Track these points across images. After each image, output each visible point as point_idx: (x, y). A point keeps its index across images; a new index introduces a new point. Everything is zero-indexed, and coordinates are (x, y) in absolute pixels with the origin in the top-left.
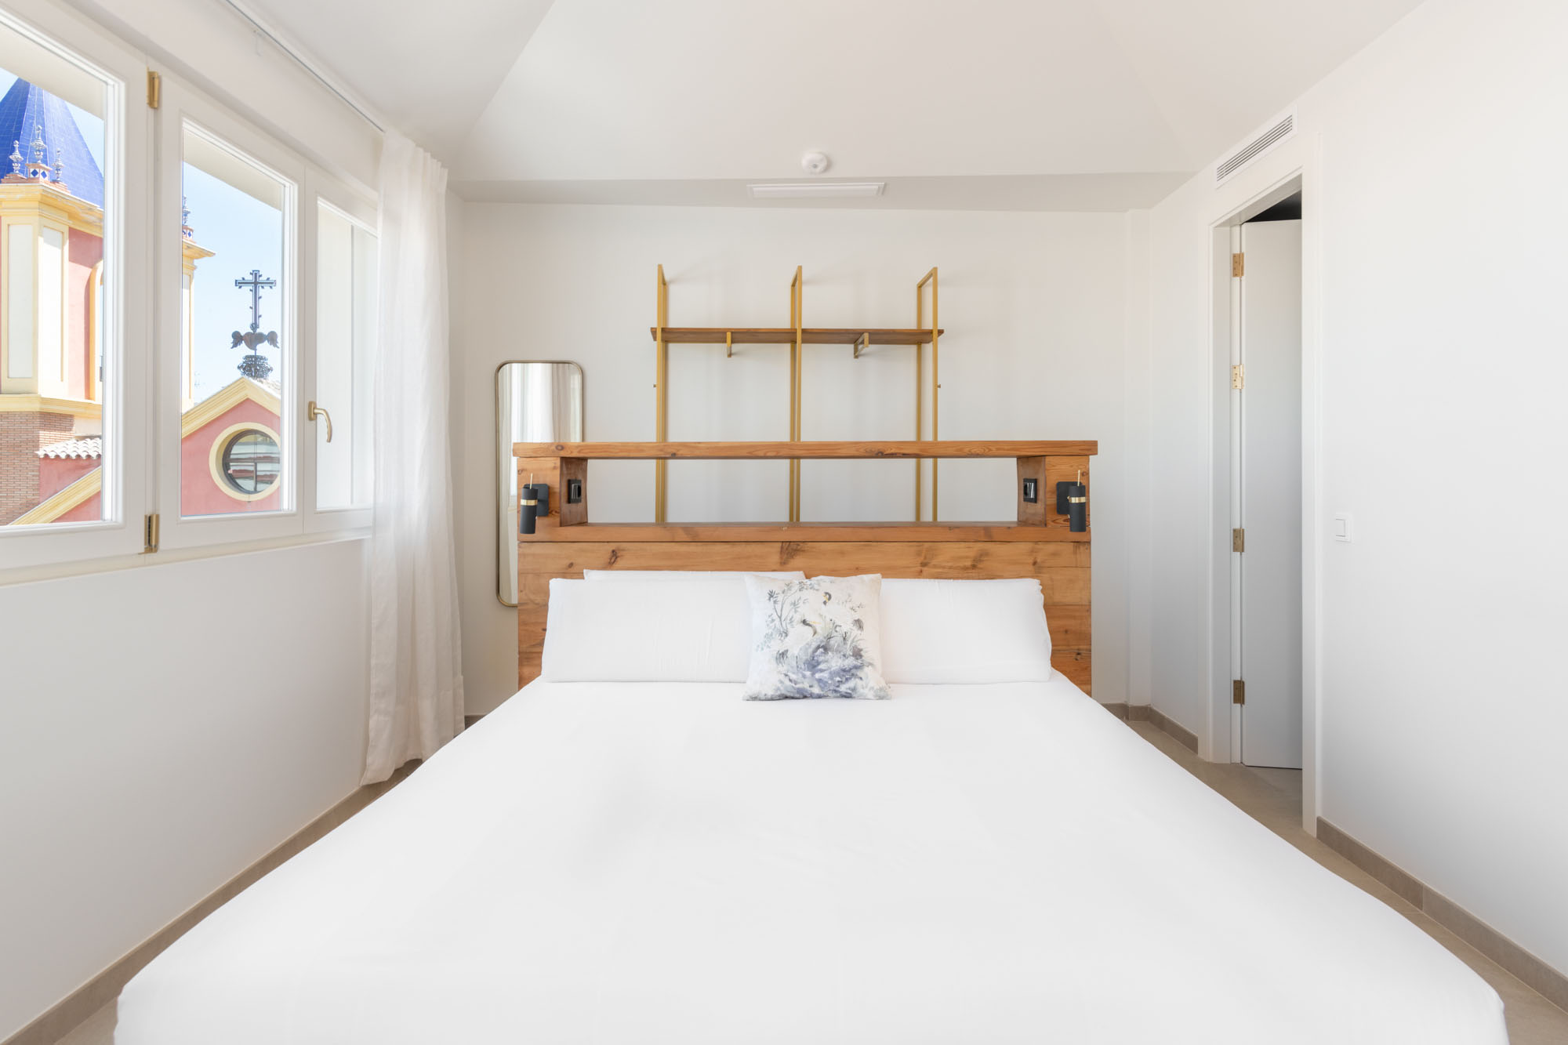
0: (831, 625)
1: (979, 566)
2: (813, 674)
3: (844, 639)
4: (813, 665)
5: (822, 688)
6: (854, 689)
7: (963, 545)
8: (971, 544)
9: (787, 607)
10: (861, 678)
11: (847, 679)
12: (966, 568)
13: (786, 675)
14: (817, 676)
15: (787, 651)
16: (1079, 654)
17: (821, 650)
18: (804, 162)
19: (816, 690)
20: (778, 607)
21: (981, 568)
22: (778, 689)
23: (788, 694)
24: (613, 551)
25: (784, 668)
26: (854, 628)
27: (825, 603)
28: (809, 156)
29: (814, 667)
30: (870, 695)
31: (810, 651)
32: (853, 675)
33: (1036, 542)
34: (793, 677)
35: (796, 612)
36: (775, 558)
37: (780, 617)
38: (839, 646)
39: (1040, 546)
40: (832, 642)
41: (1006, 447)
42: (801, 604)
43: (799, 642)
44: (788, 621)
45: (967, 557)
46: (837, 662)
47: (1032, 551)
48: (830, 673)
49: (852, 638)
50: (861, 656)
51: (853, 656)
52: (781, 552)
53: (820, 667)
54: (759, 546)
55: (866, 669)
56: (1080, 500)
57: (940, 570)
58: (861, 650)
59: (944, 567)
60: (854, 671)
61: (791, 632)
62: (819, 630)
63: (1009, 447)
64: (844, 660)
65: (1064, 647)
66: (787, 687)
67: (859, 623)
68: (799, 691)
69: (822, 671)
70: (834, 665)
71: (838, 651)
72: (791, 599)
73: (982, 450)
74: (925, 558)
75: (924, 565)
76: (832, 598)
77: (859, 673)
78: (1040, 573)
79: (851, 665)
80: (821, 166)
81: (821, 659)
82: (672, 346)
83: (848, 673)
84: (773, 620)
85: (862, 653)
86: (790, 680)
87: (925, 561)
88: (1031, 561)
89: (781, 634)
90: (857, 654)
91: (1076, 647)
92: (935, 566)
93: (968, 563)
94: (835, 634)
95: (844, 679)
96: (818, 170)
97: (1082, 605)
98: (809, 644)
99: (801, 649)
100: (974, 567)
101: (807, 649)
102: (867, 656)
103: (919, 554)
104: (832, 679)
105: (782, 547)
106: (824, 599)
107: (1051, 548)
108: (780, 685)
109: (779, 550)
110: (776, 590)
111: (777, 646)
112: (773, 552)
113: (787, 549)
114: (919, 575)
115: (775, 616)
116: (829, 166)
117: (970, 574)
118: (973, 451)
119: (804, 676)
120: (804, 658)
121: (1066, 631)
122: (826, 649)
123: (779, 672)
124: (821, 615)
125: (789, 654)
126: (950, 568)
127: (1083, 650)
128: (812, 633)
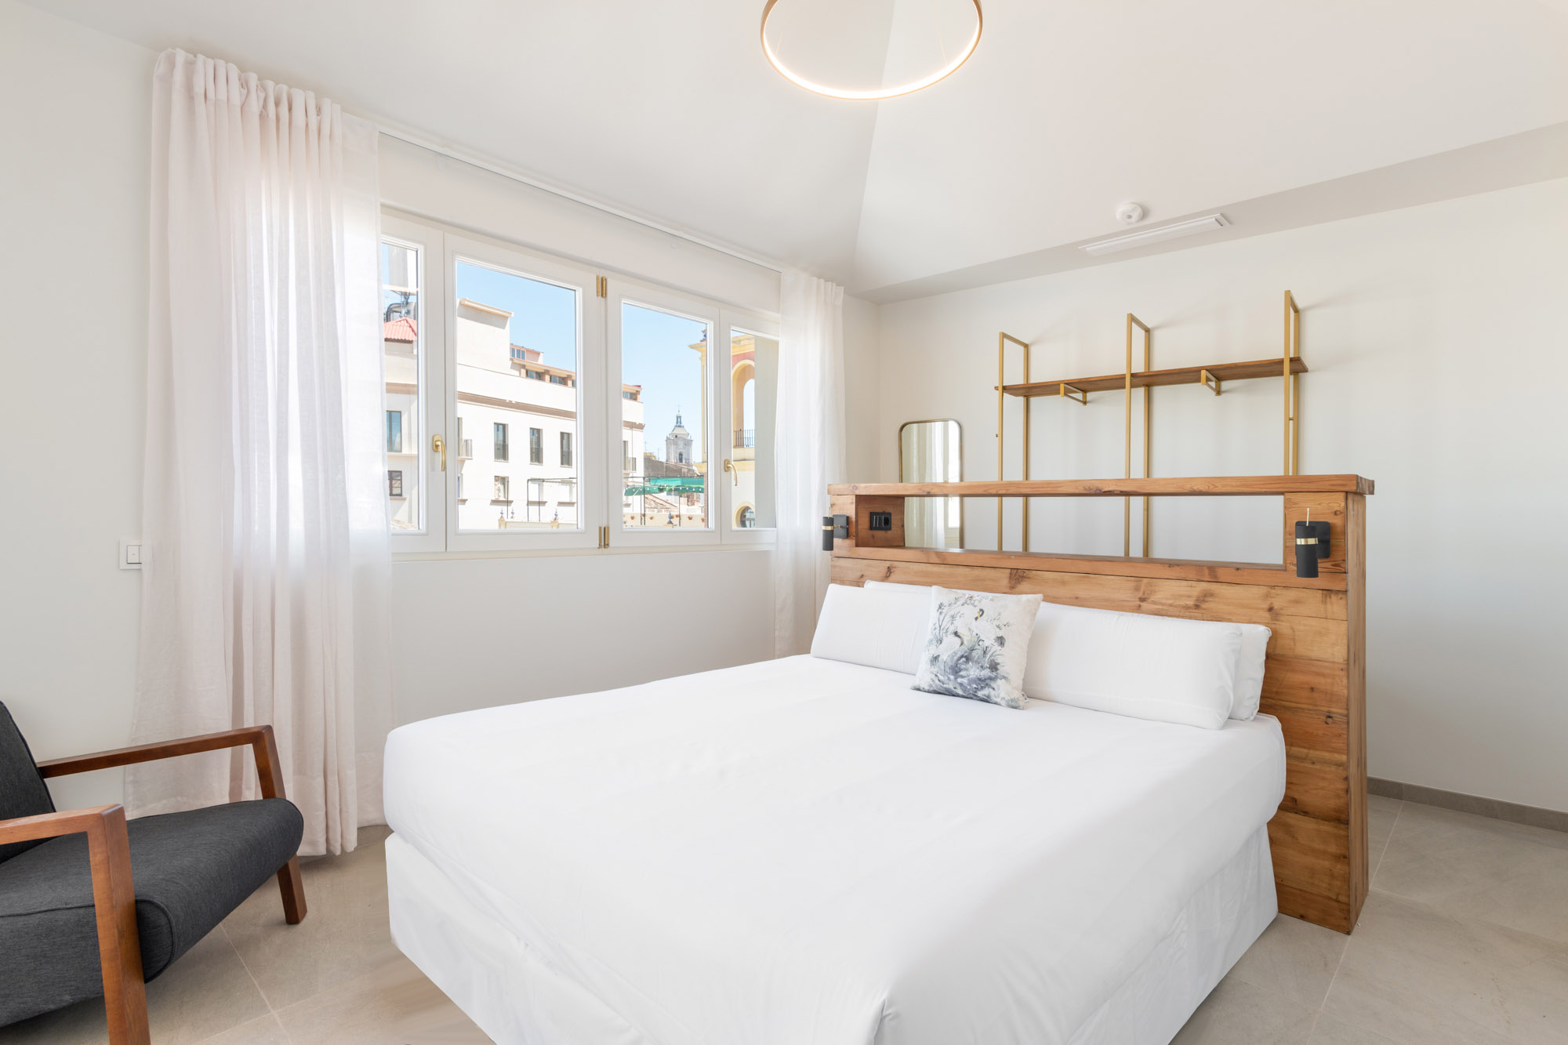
0: (976, 640)
1: (1204, 606)
2: (956, 679)
3: (985, 652)
4: (956, 670)
5: (964, 692)
6: (989, 697)
7: (1184, 583)
8: (1194, 583)
9: (948, 618)
10: (994, 689)
11: (982, 688)
12: (1187, 607)
13: (936, 676)
14: (959, 680)
15: (939, 656)
16: (1330, 717)
17: (964, 659)
18: (1118, 217)
19: (960, 692)
20: (941, 618)
21: (1205, 609)
22: (931, 686)
23: (940, 691)
24: (888, 568)
25: (935, 670)
26: (996, 644)
27: (976, 619)
28: (1122, 208)
29: (957, 672)
30: (1003, 703)
31: (956, 658)
32: (987, 684)
33: (1273, 587)
34: (941, 678)
35: (952, 623)
36: (1005, 582)
37: (940, 627)
38: (978, 658)
39: (1278, 591)
40: (974, 653)
41: (1234, 484)
42: (958, 618)
43: (950, 648)
44: (944, 631)
45: (1189, 596)
46: (975, 671)
47: (1267, 596)
48: (969, 680)
49: (991, 652)
50: (997, 669)
51: (989, 668)
52: (1010, 578)
53: (961, 673)
54: (993, 570)
55: (999, 682)
56: (1307, 542)
57: (1160, 607)
58: (998, 664)
59: (1163, 604)
60: (988, 681)
61: (945, 640)
62: (965, 642)
63: (1238, 483)
64: (981, 671)
65: (1311, 707)
66: (937, 685)
67: (1001, 641)
68: (947, 689)
69: (962, 677)
70: (972, 673)
71: (977, 662)
72: (952, 613)
73: (1207, 488)
74: (1144, 594)
75: (1142, 600)
76: (984, 615)
77: (993, 684)
78: (1277, 620)
79: (987, 676)
80: (1136, 215)
81: (963, 666)
82: (1033, 400)
83: (984, 682)
84: (935, 628)
85: (998, 667)
86: (939, 681)
87: (1144, 597)
88: (1266, 606)
89: (937, 641)
90: (994, 667)
91: (1327, 709)
92: (1154, 603)
93: (1191, 602)
94: (977, 647)
95: (980, 688)
96: (1134, 219)
97: (1334, 662)
98: (955, 653)
99: (949, 656)
100: (1197, 607)
101: (953, 656)
102: (1002, 670)
103: (1137, 589)
104: (970, 685)
105: (1011, 574)
106: (977, 615)
107: (1292, 594)
108: (932, 683)
109: (1008, 575)
110: (946, 603)
111: (934, 651)
112: (1003, 577)
113: (1015, 575)
114: (1138, 609)
115: (937, 625)
116: (1145, 214)
117: (1192, 614)
118: (1195, 488)
119: (949, 679)
120: (950, 664)
121: (1312, 689)
122: (968, 658)
123: (932, 673)
124: (970, 629)
125: (940, 659)
126: (1171, 605)
127: (1335, 713)
128: (960, 643)
